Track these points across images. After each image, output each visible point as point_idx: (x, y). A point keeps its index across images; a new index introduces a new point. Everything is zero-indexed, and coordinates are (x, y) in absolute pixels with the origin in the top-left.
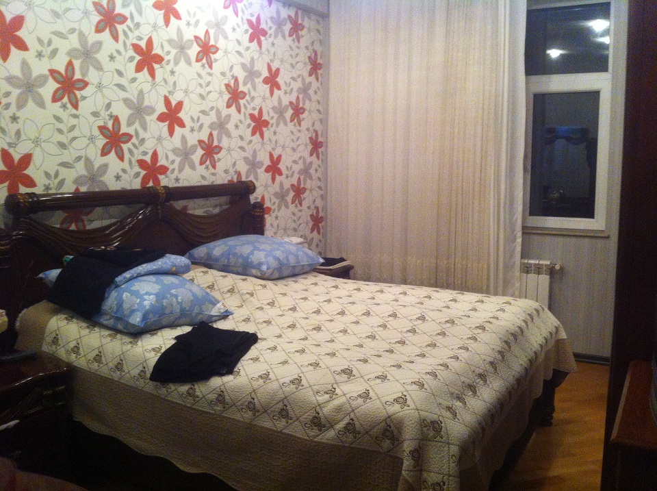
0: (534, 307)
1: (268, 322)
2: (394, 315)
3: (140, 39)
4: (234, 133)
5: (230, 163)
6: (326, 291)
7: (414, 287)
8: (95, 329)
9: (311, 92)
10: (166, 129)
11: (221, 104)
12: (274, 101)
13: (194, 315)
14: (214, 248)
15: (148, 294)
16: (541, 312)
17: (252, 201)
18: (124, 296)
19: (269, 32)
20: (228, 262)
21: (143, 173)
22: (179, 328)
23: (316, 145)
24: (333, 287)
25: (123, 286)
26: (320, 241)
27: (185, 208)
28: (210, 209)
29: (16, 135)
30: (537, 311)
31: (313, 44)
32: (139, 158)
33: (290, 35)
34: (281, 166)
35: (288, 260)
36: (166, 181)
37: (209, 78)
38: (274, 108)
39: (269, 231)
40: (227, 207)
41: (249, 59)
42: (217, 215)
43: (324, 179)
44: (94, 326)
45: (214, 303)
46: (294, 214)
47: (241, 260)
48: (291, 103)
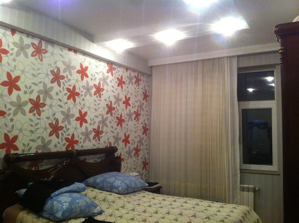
0: (246, 210)
1: (121, 217)
2: (181, 214)
3: (70, 86)
4: (109, 125)
5: (106, 138)
6: (149, 200)
7: (190, 199)
8: (40, 218)
9: (144, 107)
10: (79, 124)
11: (104, 113)
12: (127, 111)
13: (86, 212)
14: (97, 178)
15: (65, 202)
16: (250, 212)
17: (116, 156)
18: (54, 203)
19: (126, 82)
20: (103, 185)
21: (67, 143)
22: (79, 219)
23: (146, 130)
24: (152, 198)
25: (54, 198)
26: (146, 174)
27: (85, 159)
28: (96, 160)
29: (11, 127)
30: (248, 211)
31: (145, 87)
32: (66, 137)
33: (135, 83)
34: (129, 139)
35: (131, 185)
36: (77, 147)
37: (99, 102)
38: (127, 114)
39: (123, 170)
40: (104, 158)
41: (117, 94)
42: (99, 162)
43: (149, 145)
44: (39, 217)
45: (96, 206)
46: (134, 161)
47: (109, 185)
48: (135, 112)
